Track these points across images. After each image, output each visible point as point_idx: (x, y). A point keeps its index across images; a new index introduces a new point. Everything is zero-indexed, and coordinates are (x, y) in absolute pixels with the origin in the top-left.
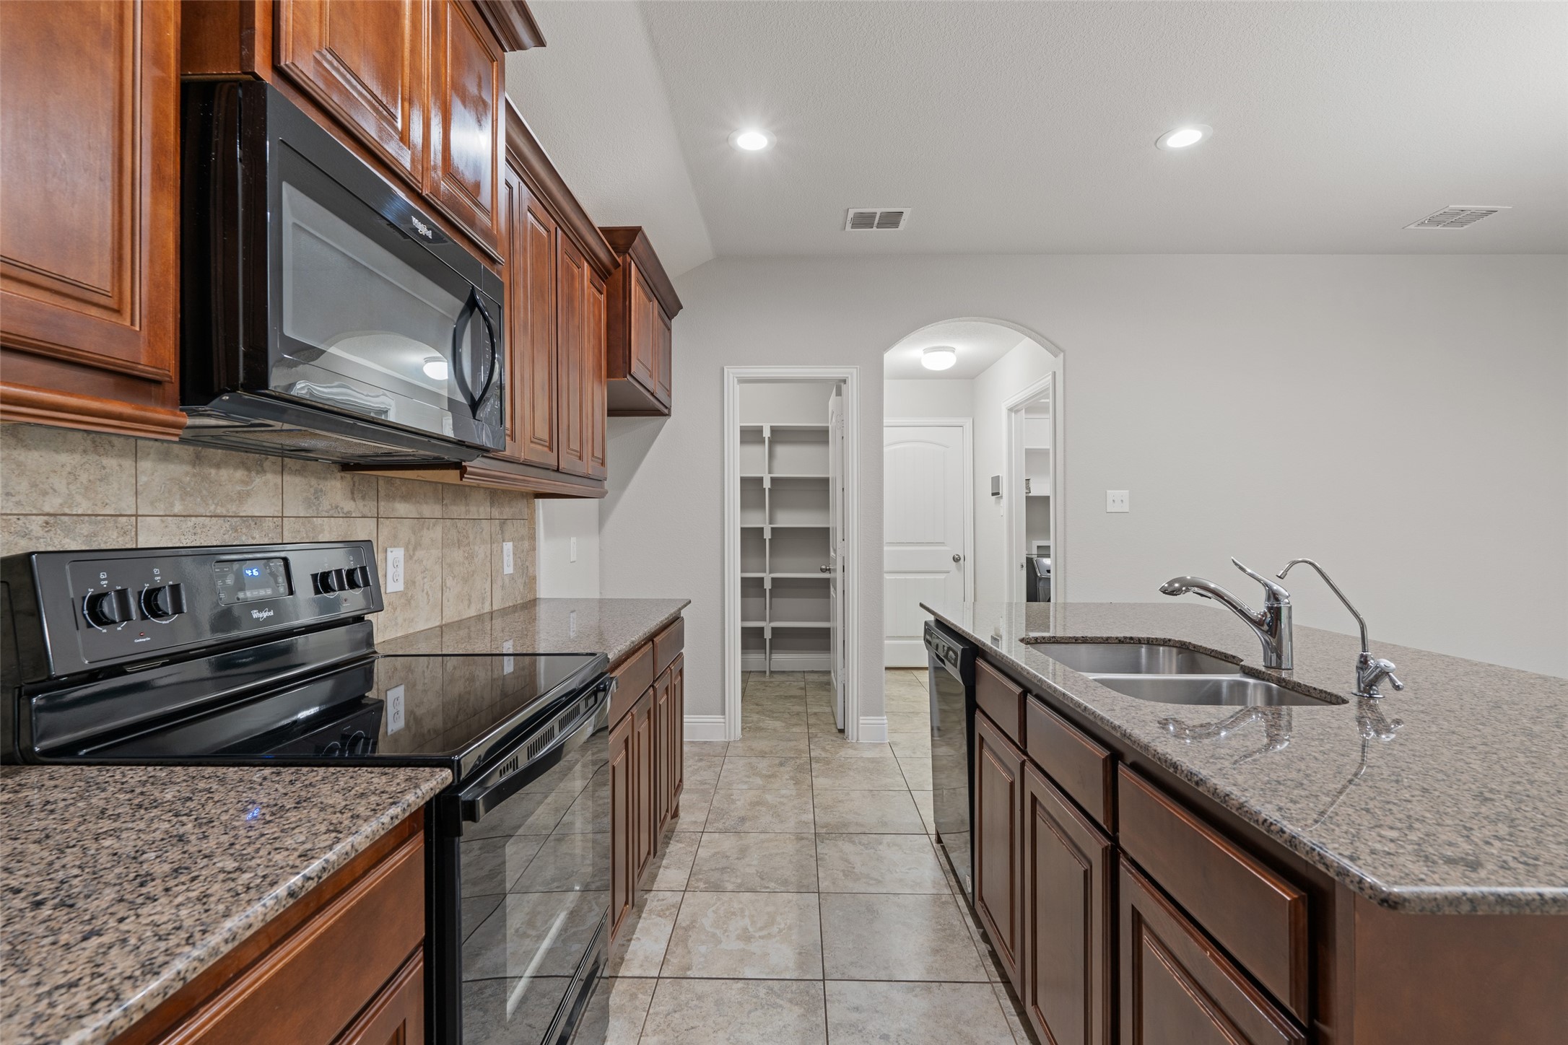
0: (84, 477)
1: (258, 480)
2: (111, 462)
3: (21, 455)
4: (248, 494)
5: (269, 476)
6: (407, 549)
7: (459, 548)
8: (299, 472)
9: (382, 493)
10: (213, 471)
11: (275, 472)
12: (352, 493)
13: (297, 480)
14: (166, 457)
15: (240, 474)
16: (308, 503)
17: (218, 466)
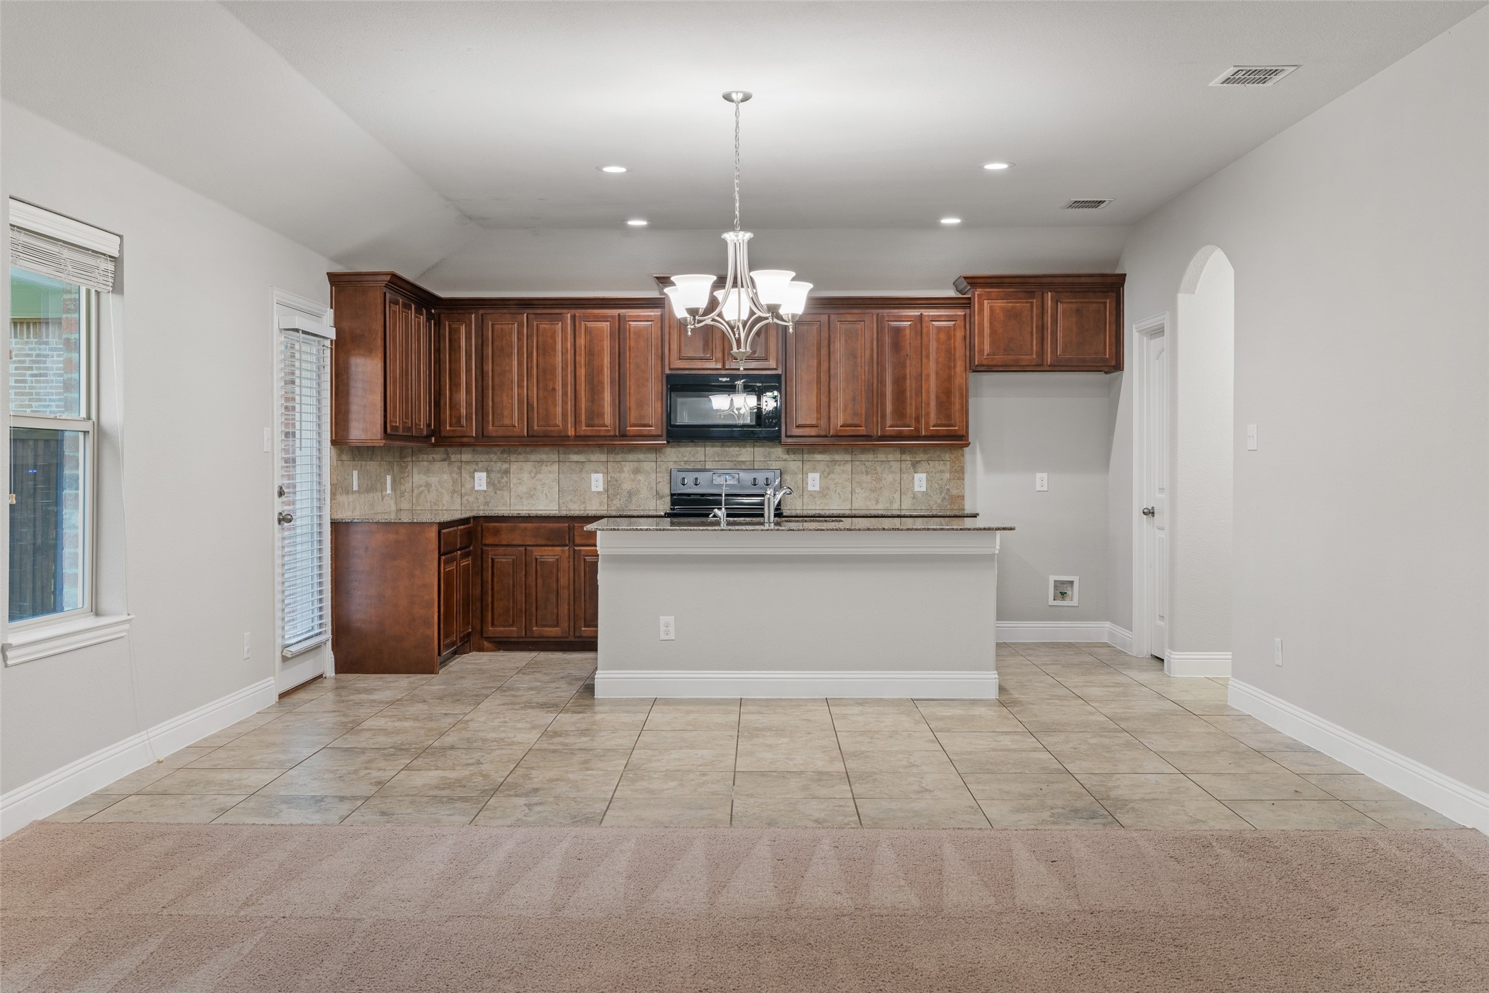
0: (692, 453)
1: (744, 450)
2: (699, 449)
3: (679, 449)
4: (740, 454)
5: (748, 449)
6: (822, 473)
7: (867, 474)
8: (760, 447)
9: (805, 451)
10: (728, 449)
11: (751, 447)
12: (788, 452)
13: (760, 449)
14: (713, 446)
15: (737, 449)
16: (765, 456)
17: (729, 447)
